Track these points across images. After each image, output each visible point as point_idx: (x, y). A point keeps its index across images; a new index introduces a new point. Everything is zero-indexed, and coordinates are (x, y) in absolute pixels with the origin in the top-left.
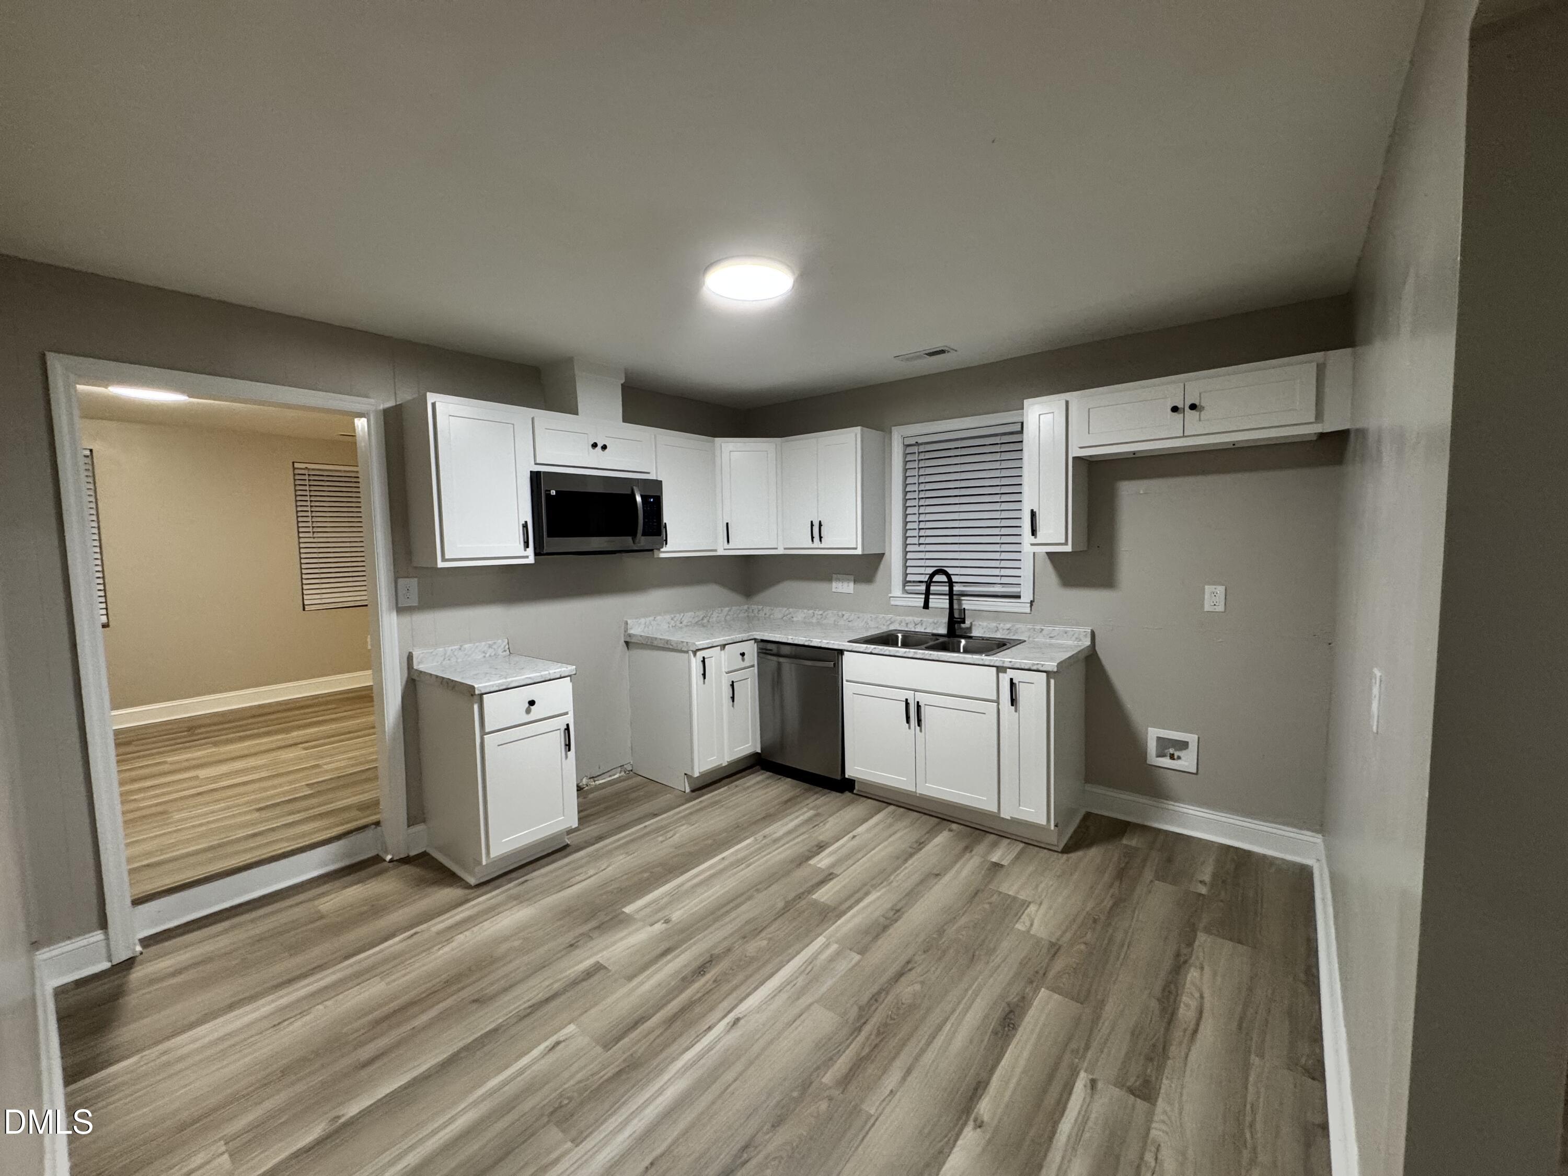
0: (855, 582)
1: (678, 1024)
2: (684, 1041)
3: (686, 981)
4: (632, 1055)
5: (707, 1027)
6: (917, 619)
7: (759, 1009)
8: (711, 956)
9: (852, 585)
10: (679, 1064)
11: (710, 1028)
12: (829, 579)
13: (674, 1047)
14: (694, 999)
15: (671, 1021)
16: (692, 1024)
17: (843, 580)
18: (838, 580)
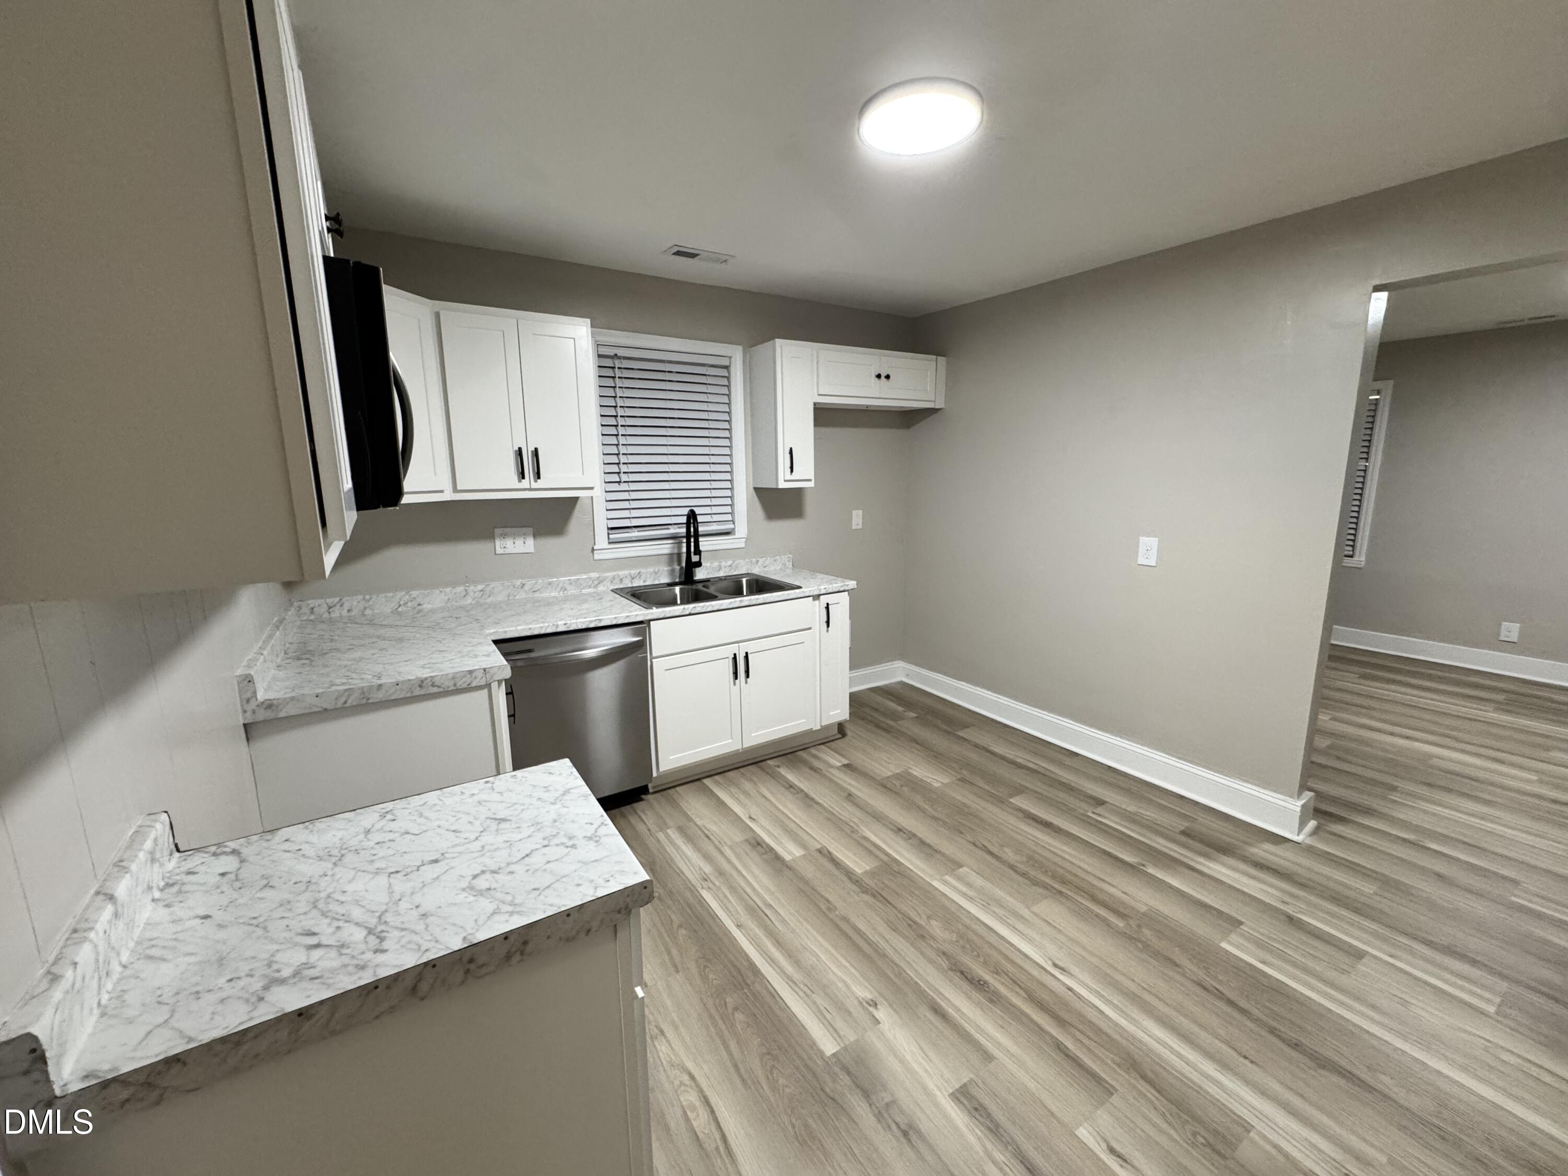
0: (535, 536)
1: (1064, 1014)
2: (1091, 1015)
3: (994, 998)
4: (1118, 1065)
5: (1070, 993)
6: (634, 572)
7: (1039, 947)
8: (951, 970)
9: (530, 542)
10: (1123, 1022)
11: (1070, 989)
12: (491, 537)
13: (1103, 1025)
14: (1026, 996)
15: (1061, 1022)
16: (1065, 1004)
17: (514, 536)
18: (504, 536)
